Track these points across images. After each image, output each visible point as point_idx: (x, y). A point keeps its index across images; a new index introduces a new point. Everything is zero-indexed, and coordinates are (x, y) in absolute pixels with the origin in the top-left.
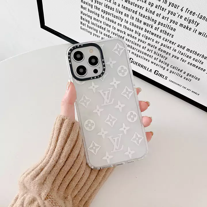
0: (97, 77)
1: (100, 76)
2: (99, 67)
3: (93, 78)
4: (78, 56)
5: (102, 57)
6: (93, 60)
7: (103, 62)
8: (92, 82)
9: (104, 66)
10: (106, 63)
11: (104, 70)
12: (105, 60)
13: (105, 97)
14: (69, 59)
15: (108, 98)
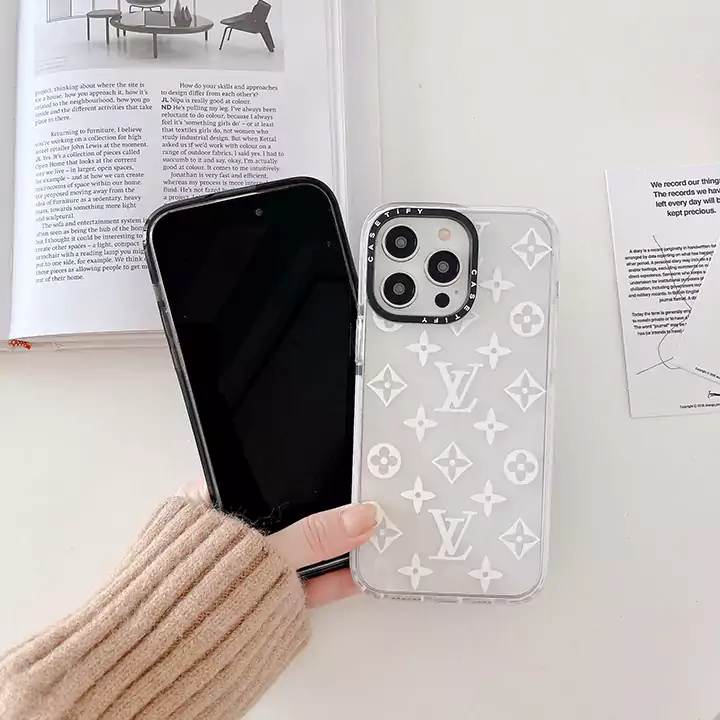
0: (442, 320)
1: (452, 319)
2: (456, 290)
3: (431, 320)
4: (401, 242)
5: (474, 263)
6: (443, 266)
7: (474, 278)
8: (423, 331)
9: (473, 290)
10: (482, 284)
11: (470, 302)
12: (480, 272)
13: (452, 387)
14: (371, 247)
15: (459, 393)
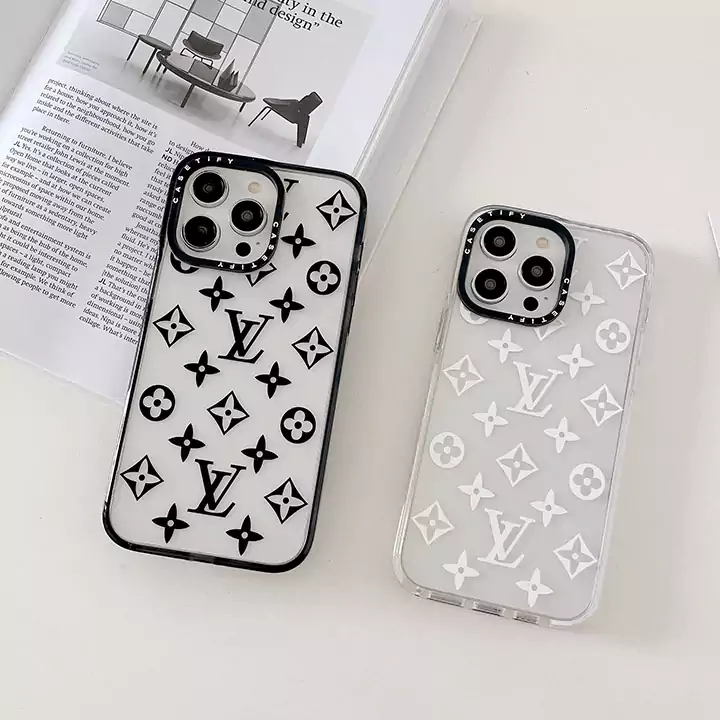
0: (528, 322)
1: (538, 322)
2: (546, 297)
3: (517, 319)
4: (499, 242)
5: (568, 271)
6: (537, 271)
7: (565, 286)
8: (508, 330)
9: (563, 298)
10: (572, 294)
11: (559, 309)
12: (573, 282)
13: (528, 390)
14: (470, 240)
